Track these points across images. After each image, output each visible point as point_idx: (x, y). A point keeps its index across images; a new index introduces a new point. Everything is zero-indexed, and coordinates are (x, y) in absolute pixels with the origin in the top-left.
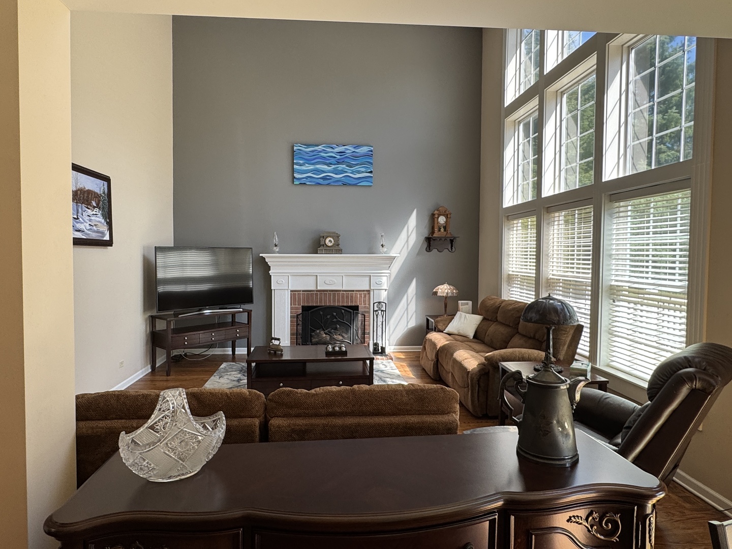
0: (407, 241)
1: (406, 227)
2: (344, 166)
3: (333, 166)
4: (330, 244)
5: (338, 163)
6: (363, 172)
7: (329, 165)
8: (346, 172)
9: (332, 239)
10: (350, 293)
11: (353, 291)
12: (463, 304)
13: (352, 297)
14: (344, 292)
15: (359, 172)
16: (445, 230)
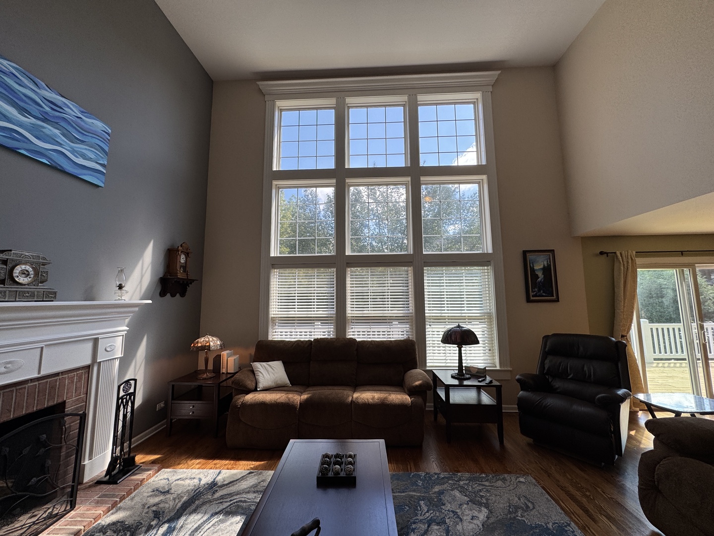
0: (141, 282)
1: (140, 263)
2: (57, 132)
3: (33, 120)
4: (22, 280)
5: (45, 120)
6: (90, 159)
7: (23, 111)
8: (60, 145)
9: (28, 268)
10: (49, 380)
11: (57, 374)
12: (229, 356)
13: (53, 387)
14: (37, 383)
15: (84, 157)
16: (184, 271)
